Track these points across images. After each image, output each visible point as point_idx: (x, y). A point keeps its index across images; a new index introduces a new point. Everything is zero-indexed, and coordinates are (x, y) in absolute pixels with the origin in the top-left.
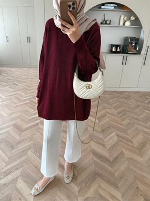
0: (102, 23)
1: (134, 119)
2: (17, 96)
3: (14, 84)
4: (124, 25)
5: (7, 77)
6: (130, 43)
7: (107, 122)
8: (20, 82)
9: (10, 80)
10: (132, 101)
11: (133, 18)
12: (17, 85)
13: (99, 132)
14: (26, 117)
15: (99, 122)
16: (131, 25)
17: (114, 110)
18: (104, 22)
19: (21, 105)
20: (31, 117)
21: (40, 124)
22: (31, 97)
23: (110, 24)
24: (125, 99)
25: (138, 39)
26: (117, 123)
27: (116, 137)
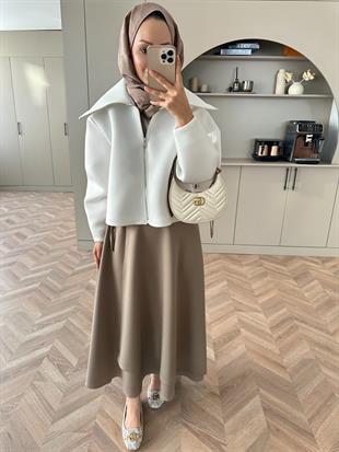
0: (231, 89)
1: (317, 349)
2: (14, 269)
3: (17, 234)
4: (286, 92)
5: (6, 215)
6: (299, 136)
7: (240, 358)
8: (33, 229)
9: (13, 223)
10: (312, 288)
11: (308, 76)
12: (25, 237)
13: (213, 394)
14: (16, 333)
15: (216, 356)
16: (304, 93)
17: (261, 316)
18: (236, 87)
19: (15, 296)
20: (28, 337)
21: (45, 361)
22: (48, 271)
23: (250, 91)
24: (296, 279)
25: (321, 126)
26: (268, 359)
27: (262, 414)
